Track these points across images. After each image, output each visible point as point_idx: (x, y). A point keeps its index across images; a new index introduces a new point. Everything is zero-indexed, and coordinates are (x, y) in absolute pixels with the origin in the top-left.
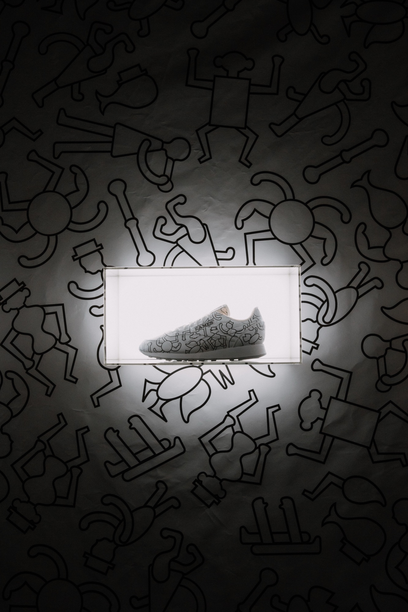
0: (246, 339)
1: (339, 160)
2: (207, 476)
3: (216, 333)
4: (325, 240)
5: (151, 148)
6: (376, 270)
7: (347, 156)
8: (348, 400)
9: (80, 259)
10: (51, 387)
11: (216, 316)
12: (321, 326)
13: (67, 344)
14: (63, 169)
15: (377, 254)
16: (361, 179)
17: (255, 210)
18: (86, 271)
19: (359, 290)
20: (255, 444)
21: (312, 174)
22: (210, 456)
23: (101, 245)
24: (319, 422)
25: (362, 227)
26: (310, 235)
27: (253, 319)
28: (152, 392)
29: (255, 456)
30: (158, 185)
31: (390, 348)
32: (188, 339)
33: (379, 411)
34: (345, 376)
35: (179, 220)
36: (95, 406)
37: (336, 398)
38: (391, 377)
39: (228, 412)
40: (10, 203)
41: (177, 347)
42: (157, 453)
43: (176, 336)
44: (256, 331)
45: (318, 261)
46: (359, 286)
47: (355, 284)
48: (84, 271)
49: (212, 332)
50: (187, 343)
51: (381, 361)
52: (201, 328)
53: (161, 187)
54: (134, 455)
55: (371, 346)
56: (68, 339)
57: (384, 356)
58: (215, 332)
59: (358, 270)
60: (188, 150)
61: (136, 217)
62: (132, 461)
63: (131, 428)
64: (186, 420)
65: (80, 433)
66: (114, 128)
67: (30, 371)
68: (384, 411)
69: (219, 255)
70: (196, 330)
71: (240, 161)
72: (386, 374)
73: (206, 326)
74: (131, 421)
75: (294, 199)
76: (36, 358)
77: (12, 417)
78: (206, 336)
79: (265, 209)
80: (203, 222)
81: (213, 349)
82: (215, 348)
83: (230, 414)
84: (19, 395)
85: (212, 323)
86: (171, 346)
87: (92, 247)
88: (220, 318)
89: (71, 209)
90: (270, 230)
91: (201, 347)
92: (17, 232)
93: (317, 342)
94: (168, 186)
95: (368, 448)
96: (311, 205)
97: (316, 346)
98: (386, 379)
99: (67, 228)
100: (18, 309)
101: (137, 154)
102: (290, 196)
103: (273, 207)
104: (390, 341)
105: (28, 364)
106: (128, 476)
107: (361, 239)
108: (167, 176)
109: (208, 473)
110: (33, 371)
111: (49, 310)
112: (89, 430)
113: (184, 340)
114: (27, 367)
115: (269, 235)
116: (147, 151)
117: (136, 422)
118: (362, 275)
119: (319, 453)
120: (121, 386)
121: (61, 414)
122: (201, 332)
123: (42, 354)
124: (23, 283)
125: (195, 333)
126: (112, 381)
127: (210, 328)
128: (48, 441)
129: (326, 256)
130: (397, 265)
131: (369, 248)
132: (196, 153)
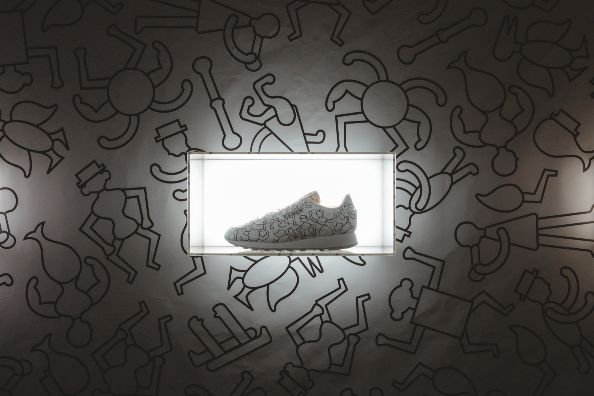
0: (337, 228)
1: (435, 40)
2: (294, 366)
3: (306, 222)
4: (419, 123)
5: (239, 24)
6: (471, 155)
7: (444, 35)
8: (440, 290)
9: (163, 140)
10: (133, 273)
11: (306, 204)
12: (414, 213)
13: (149, 229)
14: (145, 45)
15: (472, 139)
16: (458, 60)
17: (347, 91)
18: (170, 154)
19: (454, 176)
20: (344, 334)
21: (407, 54)
22: (298, 346)
23: (185, 126)
24: (411, 312)
25: (458, 111)
26: (404, 118)
27: (345, 207)
28: (238, 280)
30: (246, 63)
31: (485, 236)
32: (276, 228)
33: (472, 301)
34: (438, 264)
35: (267, 101)
36: (179, 294)
37: (428, 287)
38: (484, 266)
39: (317, 301)
40: (89, 80)
41: (264, 236)
42: (242, 342)
43: (263, 224)
44: (348, 219)
45: (411, 145)
46: (454, 172)
47: (449, 170)
48: (167, 153)
49: (301, 220)
50: (276, 232)
51: (475, 249)
52: (290, 216)
53: (248, 66)
54: (219, 344)
55: (465, 234)
56: (150, 224)
57: (478, 245)
58: (304, 220)
59: (453, 155)
60: (277, 26)
61: (222, 96)
62: (217, 351)
63: (215, 316)
64: (273, 309)
65: (162, 322)
67: (110, 258)
68: (477, 302)
69: (309, 138)
70: (285, 218)
71: (332, 39)
72: (480, 263)
73: (295, 214)
74: (216, 309)
75: (387, 81)
76: (117, 244)
77: (92, 304)
78: (295, 224)
79: (358, 90)
80: (292, 103)
81: (303, 238)
82: (304, 237)
83: (319, 302)
84: (99, 281)
85: (301, 211)
86: (259, 235)
87: (176, 128)
88: (310, 206)
89: (154, 87)
90: (362, 112)
91: (289, 236)
92: (96, 111)
93: (409, 230)
94: (256, 65)
96: (405, 86)
97: (408, 234)
98: (479, 268)
99: (149, 107)
100: (98, 193)
101: (224, 30)
102: (383, 77)
103: (365, 88)
104: (484, 229)
105: (109, 249)
106: (212, 366)
107: (457, 123)
108: (255, 54)
109: (295, 364)
110: (113, 258)
111: (130, 193)
112: (172, 319)
113: (272, 229)
114: (108, 253)
115: (361, 117)
116: (235, 27)
117: (221, 311)
118: (456, 160)
119: (410, 343)
120: (205, 273)
121: (143, 302)
122: (290, 220)
123: (123, 240)
124: (103, 165)
125: (283, 222)
126: (196, 268)
127: (299, 216)
128: (129, 329)
129: (420, 140)
130: (494, 150)
131: (465, 132)
132: (286, 30)
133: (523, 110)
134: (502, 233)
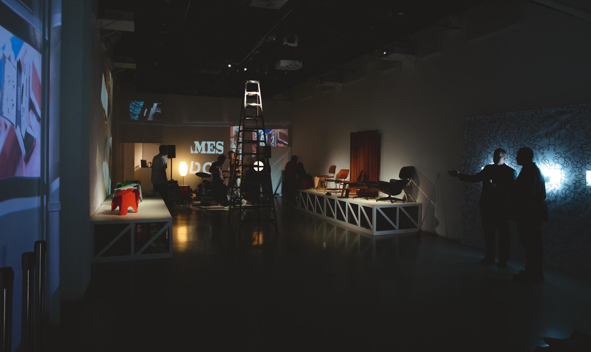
1: (569, 150)
6: (575, 169)
7: (571, 149)
8: (570, 190)
16: (573, 153)
21: (565, 153)
25: (573, 162)
26: (564, 163)
29: (555, 198)
31: (577, 182)
33: (575, 193)
34: (569, 186)
35: (545, 160)
37: (568, 190)
38: (577, 187)
45: (565, 167)
47: (571, 171)
55: (574, 182)
57: (576, 183)
66: (535, 145)
68: (576, 193)
71: (554, 150)
75: (562, 157)
79: (557, 158)
94: (543, 154)
95: (573, 198)
96: (565, 158)
101: (539, 149)
103: (559, 158)
104: (577, 181)
107: (573, 164)
115: (558, 162)
116: (540, 149)
118: (572, 170)
119: (565, 198)
131: (574, 165)
132: (547, 149)
133: (583, 162)
134: (580, 182)
